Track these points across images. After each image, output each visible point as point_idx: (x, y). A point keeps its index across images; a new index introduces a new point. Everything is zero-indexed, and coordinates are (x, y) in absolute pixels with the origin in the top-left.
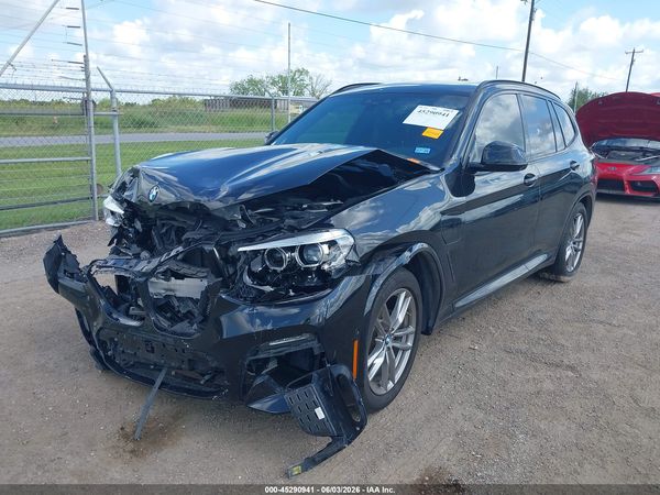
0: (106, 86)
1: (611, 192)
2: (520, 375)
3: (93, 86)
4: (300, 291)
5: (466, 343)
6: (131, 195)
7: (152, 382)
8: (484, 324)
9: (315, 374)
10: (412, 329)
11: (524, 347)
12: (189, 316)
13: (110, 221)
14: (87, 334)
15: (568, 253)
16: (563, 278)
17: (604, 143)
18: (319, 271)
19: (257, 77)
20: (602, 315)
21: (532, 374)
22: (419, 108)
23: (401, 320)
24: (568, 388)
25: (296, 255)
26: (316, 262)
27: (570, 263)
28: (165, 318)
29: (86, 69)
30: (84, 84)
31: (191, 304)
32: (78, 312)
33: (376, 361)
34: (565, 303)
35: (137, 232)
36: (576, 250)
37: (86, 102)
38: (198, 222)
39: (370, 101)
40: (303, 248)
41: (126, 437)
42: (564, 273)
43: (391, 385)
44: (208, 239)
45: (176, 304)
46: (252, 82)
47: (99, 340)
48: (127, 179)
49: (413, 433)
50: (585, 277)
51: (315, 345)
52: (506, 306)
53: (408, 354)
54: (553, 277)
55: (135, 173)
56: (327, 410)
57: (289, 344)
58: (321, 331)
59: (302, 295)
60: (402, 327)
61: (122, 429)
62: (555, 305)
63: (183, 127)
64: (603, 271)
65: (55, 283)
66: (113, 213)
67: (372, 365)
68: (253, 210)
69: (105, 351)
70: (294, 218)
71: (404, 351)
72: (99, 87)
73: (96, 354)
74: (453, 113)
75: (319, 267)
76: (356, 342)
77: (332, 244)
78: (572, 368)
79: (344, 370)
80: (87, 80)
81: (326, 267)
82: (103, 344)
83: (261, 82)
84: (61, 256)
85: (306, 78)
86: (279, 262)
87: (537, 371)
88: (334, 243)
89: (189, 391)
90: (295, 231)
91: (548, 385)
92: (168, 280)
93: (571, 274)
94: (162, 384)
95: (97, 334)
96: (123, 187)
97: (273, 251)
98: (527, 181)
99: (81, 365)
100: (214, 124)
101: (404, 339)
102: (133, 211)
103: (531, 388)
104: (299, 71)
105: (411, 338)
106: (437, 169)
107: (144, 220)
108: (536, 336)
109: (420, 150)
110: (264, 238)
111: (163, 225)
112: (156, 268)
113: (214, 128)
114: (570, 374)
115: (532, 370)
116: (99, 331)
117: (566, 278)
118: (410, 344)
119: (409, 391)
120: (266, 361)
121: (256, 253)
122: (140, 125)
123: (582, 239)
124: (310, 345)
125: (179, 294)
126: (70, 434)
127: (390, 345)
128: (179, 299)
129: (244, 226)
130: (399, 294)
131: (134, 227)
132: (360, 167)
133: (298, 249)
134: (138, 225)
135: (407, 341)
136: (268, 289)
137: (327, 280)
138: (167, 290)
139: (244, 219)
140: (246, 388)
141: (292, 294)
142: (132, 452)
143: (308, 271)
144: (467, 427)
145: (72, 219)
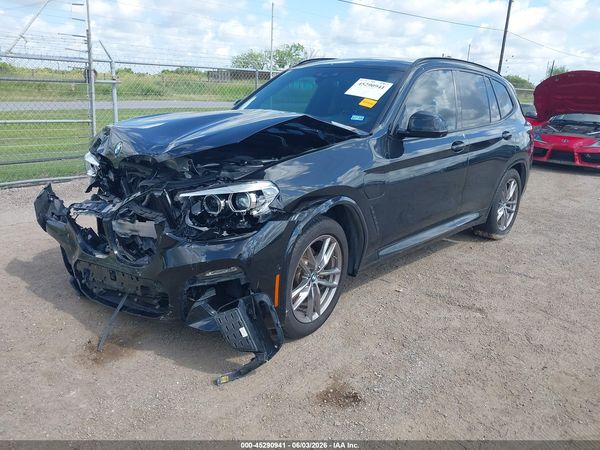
0: (106, 58)
1: (559, 162)
2: (433, 314)
3: (94, 57)
4: (231, 232)
5: (394, 287)
6: (103, 149)
7: (116, 306)
8: (414, 272)
9: (241, 301)
10: (338, 270)
11: (443, 292)
12: (150, 252)
13: (91, 173)
14: (68, 266)
15: (500, 213)
16: (494, 236)
17: (562, 117)
18: (249, 216)
19: (257, 50)
20: (521, 268)
21: (444, 313)
22: (361, 80)
23: (326, 262)
24: (473, 326)
25: (229, 202)
26: (245, 208)
27: (503, 223)
28: (132, 254)
29: (88, 42)
30: (86, 56)
31: (151, 242)
32: (62, 248)
33: (301, 294)
34: (492, 258)
35: (109, 181)
36: (510, 212)
37: (88, 71)
38: (153, 173)
39: (320, 74)
40: (236, 196)
41: (91, 349)
42: (497, 231)
43: (316, 316)
44: (158, 187)
45: (140, 242)
46: (251, 55)
47: (76, 270)
48: (102, 136)
49: (329, 356)
50: (518, 236)
51: (242, 276)
52: (438, 257)
53: (334, 291)
54: (486, 235)
55: (107, 131)
56: (249, 330)
57: (220, 276)
58: (247, 265)
59: (234, 235)
60: (327, 268)
61: (89, 342)
62: (482, 258)
63: (187, 96)
64: (535, 232)
65: (43, 223)
66: (92, 166)
67: (297, 297)
68: (202, 164)
69: (81, 279)
70: (230, 171)
71: (331, 288)
72: (100, 58)
73: (74, 283)
74: (388, 86)
75: (248, 213)
76: (278, 276)
77: (259, 193)
78: (480, 310)
79: (265, 298)
80: (89, 51)
81: (255, 213)
82: (79, 274)
83: (260, 55)
84: (50, 201)
85: (301, 53)
86: (215, 208)
87: (449, 310)
88: (261, 192)
89: (143, 313)
90: (230, 181)
91: (456, 323)
92: (133, 222)
93: (503, 233)
94: (124, 306)
95: (75, 265)
96: (99, 142)
97: (211, 198)
98: (454, 147)
99: (65, 293)
100: (214, 93)
101: (331, 279)
102: (106, 164)
103: (440, 325)
104: (295, 46)
105: (338, 278)
106: (366, 134)
107: (115, 171)
108: (458, 282)
109: (355, 118)
110: (204, 186)
111: (131, 176)
112: (118, 210)
113: (213, 97)
114: (478, 315)
115: (446, 311)
116: (76, 263)
117: (498, 236)
118: (336, 283)
119: (334, 322)
120: (204, 289)
121: (196, 199)
122: (147, 92)
123: (515, 202)
124: (237, 276)
125: (141, 234)
126: (46, 345)
127: (316, 282)
128: (143, 238)
129: (190, 177)
130: (324, 240)
131: (107, 178)
132: (303, 131)
133: (230, 197)
134: (111, 176)
135: (333, 280)
136: (205, 229)
137: (255, 224)
138: (132, 231)
139: (192, 171)
140: (186, 311)
141: (225, 234)
142: (95, 360)
143: (240, 216)
144: (377, 352)
145: (75, 174)
